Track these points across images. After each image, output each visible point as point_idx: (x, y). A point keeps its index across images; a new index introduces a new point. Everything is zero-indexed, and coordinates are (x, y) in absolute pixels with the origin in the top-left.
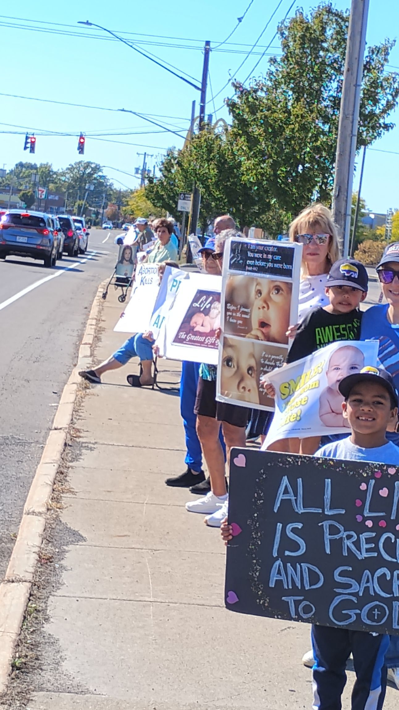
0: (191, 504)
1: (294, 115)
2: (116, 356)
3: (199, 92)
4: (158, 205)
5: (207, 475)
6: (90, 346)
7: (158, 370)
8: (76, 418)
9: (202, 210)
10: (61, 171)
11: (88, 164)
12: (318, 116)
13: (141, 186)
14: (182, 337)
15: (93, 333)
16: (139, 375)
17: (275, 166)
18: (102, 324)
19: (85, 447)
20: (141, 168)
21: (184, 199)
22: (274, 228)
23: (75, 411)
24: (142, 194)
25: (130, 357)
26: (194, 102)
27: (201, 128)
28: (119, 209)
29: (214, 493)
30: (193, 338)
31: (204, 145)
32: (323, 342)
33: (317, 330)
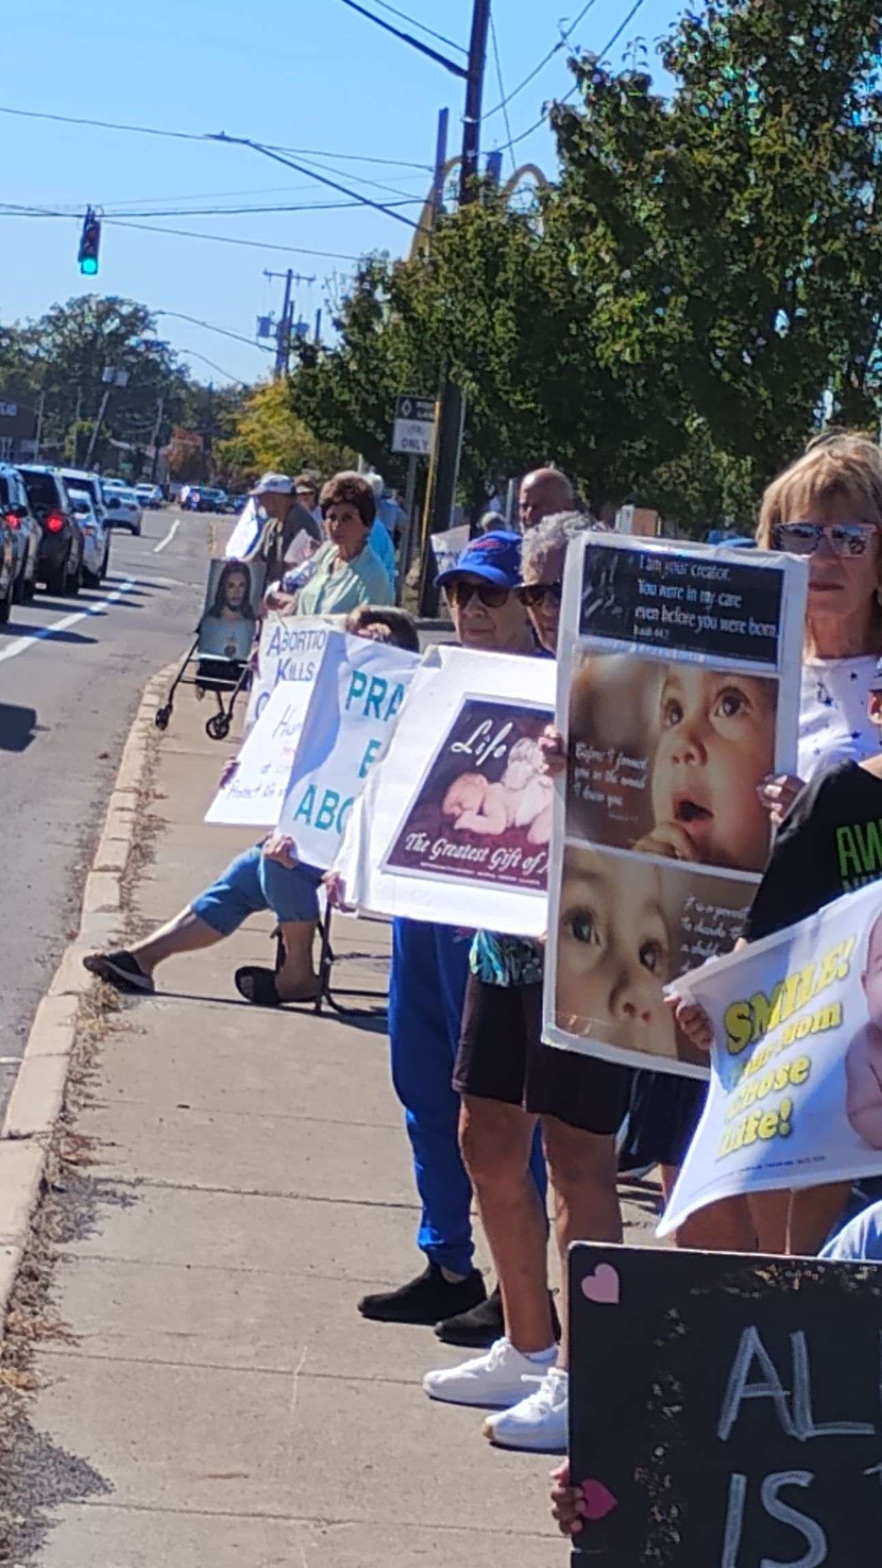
0: (443, 1375)
1: (760, 158)
2: (201, 908)
3: (462, 82)
4: (332, 432)
5: (491, 1282)
6: (117, 875)
7: (335, 951)
8: (75, 1103)
9: (469, 450)
10: (24, 325)
11: (109, 307)
12: (837, 160)
13: (277, 373)
14: (416, 848)
15: (127, 835)
16: (272, 966)
17: (698, 313)
18: (155, 808)
19: (106, 1193)
20: (277, 317)
21: (412, 416)
22: (694, 508)
23: (74, 1079)
24: (279, 399)
25: (248, 911)
26: (444, 114)
27: (466, 196)
28: (208, 445)
29: (514, 1342)
30: (451, 850)
31: (474, 247)
32: (858, 869)
33: (840, 832)
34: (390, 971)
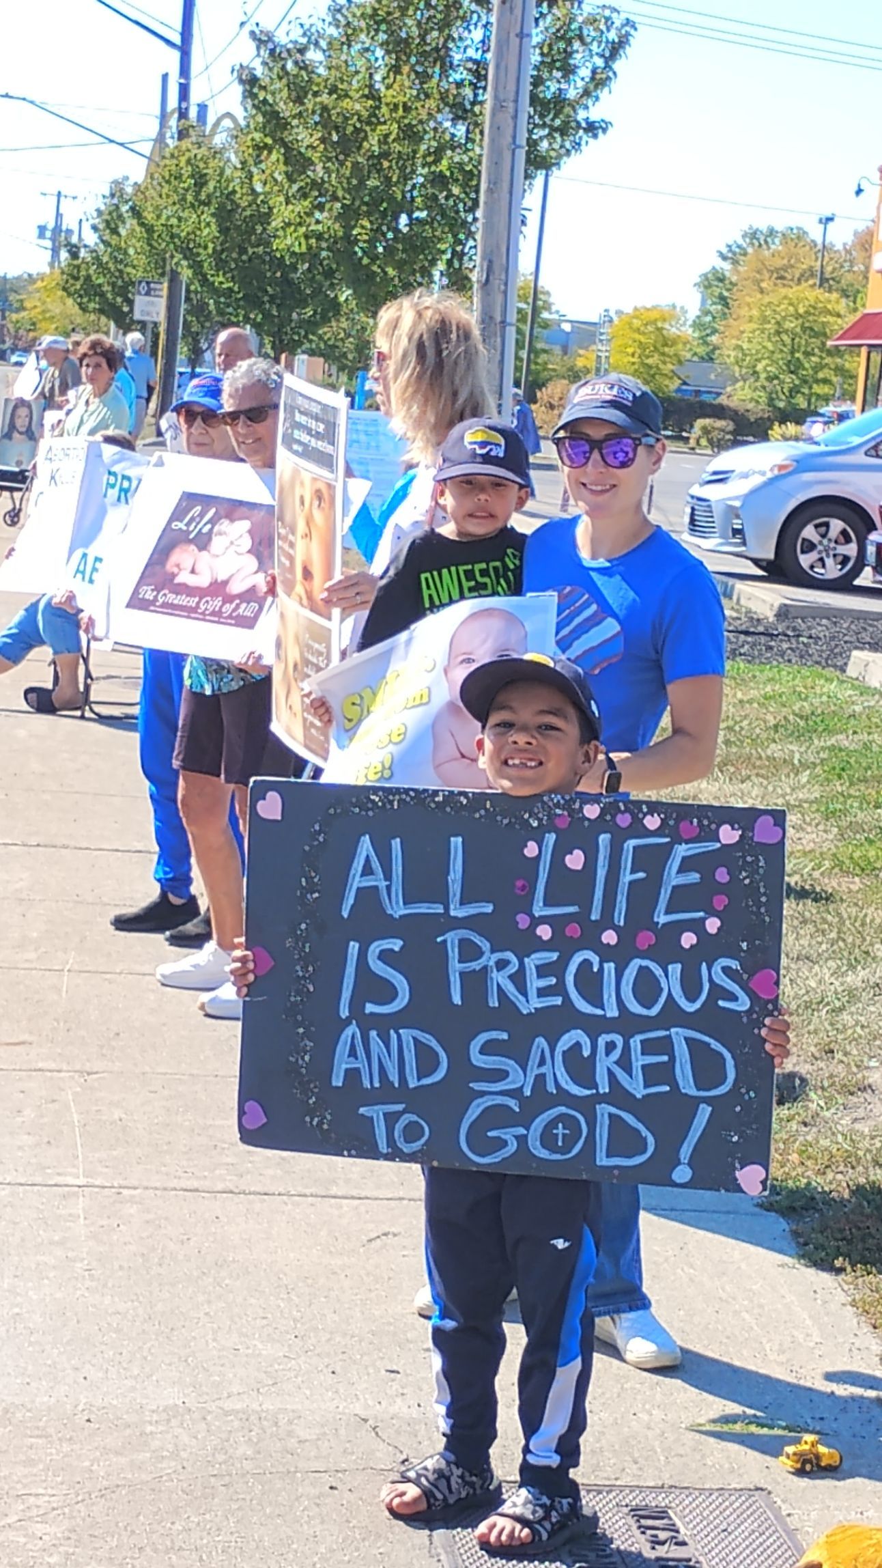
0: (167, 969)
1: (387, 104)
3: (176, 55)
4: (92, 305)
5: (203, 904)
7: (94, 675)
9: (189, 318)
12: (442, 106)
13: (51, 265)
14: (147, 597)
16: (50, 686)
17: (348, 216)
20: (51, 225)
21: (148, 294)
22: (350, 356)
24: (54, 284)
25: (30, 647)
26: (165, 77)
27: (182, 134)
29: (220, 944)
30: (171, 598)
31: (186, 171)
32: (437, 603)
33: (423, 576)
34: (141, 688)
